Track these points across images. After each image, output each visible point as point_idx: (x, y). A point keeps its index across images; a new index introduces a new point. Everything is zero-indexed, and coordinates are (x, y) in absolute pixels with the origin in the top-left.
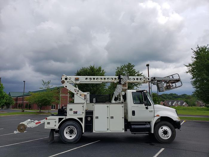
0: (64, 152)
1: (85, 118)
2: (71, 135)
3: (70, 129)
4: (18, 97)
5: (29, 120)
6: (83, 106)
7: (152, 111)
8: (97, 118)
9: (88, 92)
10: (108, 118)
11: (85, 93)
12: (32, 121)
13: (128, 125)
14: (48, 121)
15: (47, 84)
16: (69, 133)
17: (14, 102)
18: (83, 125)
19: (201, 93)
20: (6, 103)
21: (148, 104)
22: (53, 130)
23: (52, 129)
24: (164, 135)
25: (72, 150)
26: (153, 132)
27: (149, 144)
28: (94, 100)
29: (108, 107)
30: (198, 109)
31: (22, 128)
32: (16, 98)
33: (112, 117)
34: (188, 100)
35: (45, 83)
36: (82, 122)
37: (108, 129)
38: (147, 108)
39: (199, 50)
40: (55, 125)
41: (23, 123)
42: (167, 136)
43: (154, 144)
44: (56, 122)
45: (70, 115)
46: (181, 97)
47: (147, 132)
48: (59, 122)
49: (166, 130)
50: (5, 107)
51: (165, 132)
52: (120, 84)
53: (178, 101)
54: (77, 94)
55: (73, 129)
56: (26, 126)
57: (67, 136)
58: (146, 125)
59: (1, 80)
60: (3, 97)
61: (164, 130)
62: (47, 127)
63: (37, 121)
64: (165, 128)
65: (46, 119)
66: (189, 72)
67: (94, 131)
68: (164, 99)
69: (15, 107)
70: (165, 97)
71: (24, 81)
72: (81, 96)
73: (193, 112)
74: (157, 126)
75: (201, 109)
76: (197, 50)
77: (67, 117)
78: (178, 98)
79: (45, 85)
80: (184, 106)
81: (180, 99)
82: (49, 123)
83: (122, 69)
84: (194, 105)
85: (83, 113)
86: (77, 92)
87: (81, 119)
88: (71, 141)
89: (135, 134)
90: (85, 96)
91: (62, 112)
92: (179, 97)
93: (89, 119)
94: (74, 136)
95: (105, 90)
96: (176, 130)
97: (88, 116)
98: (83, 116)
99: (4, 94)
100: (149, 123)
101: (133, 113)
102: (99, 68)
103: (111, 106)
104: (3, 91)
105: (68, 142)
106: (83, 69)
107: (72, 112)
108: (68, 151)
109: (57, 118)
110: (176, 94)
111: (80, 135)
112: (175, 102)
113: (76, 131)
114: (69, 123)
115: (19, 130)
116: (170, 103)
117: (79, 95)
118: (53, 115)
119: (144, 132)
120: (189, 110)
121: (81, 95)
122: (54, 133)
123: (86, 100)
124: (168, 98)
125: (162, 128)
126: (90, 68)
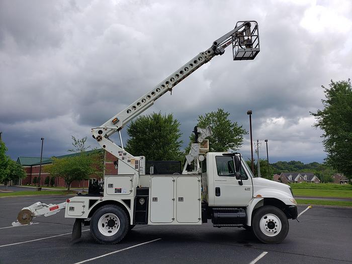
0: (94, 259)
1: (135, 201)
2: (110, 229)
3: (109, 219)
4: (33, 165)
5: (38, 203)
6: (131, 180)
7: (249, 189)
8: (155, 199)
9: (141, 157)
10: (173, 200)
11: (138, 158)
12: (44, 204)
13: (208, 211)
14: (71, 205)
15: (81, 143)
16: (107, 226)
17: (26, 174)
18: (131, 212)
19: (338, 159)
20: (11, 176)
21: (242, 177)
22: (79, 221)
23: (77, 219)
24: (269, 229)
25: (110, 255)
26: (249, 224)
27: (242, 245)
28: (152, 169)
29: (174, 181)
30: (336, 187)
31: (27, 217)
32: (30, 167)
33: (181, 199)
34: (321, 173)
35: (77, 141)
36: (130, 207)
37: (173, 219)
38: (241, 183)
39: (335, 87)
40: (83, 212)
41: (28, 208)
42: (275, 231)
43: (251, 244)
44: (84, 206)
45: (108, 195)
46: (309, 168)
47: (241, 225)
48: (90, 207)
49: (273, 220)
50: (11, 182)
51: (271, 225)
52: (197, 142)
53: (303, 173)
54: (123, 159)
55: (114, 218)
56: (33, 213)
57: (104, 231)
58: (238, 212)
59: (2, 137)
60: (5, 165)
61: (270, 220)
62: (69, 214)
63: (52, 206)
64: (271, 217)
65: (68, 201)
66: (319, 125)
67: (149, 223)
68: (280, 171)
69: (28, 181)
70: (283, 167)
71: (42, 139)
72: (129, 163)
73: (327, 191)
74: (258, 214)
75: (340, 187)
76: (331, 87)
77: (104, 199)
78: (304, 168)
79: (78, 145)
80: (313, 182)
81: (306, 170)
82: (72, 209)
83: (208, 119)
84: (331, 181)
85: (131, 191)
86: (123, 156)
87: (128, 202)
88: (110, 240)
89: (219, 227)
90: (137, 162)
91: (96, 190)
92: (306, 167)
93: (142, 202)
94: (115, 231)
95: (178, 154)
96: (290, 220)
97: (141, 198)
98: (132, 197)
99: (6, 160)
100: (245, 208)
101: (218, 191)
102: (168, 118)
103: (179, 179)
104: (5, 155)
105: (104, 241)
106: (140, 119)
107: (112, 190)
108: (102, 256)
109: (87, 200)
110: (300, 162)
111: (125, 229)
112: (298, 176)
113: (118, 222)
114: (107, 209)
115: (20, 221)
116: (290, 177)
117: (126, 161)
118: (80, 195)
119: (236, 225)
120: (320, 188)
121: (129, 161)
122: (83, 225)
123: (138, 170)
124: (287, 168)
125: (266, 218)
126: (154, 116)
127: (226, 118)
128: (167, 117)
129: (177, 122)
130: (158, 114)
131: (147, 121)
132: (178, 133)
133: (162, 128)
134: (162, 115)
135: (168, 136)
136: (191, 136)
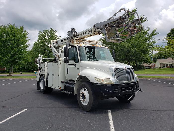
6: (44, 65)
7: (78, 69)
8: (48, 74)
10: (52, 75)
18: (45, 80)
37: (52, 85)
38: (75, 66)
40: (38, 79)
44: (38, 76)
51: (83, 96)
67: (48, 86)
77: (41, 73)
98: (45, 73)
101: (67, 71)
126: (9, 27)
127: (55, 34)
128: (19, 28)
129: (27, 32)
130: (13, 25)
131: (5, 29)
132: (27, 39)
133: (16, 35)
134: (16, 27)
135: (21, 40)
136: (34, 43)
